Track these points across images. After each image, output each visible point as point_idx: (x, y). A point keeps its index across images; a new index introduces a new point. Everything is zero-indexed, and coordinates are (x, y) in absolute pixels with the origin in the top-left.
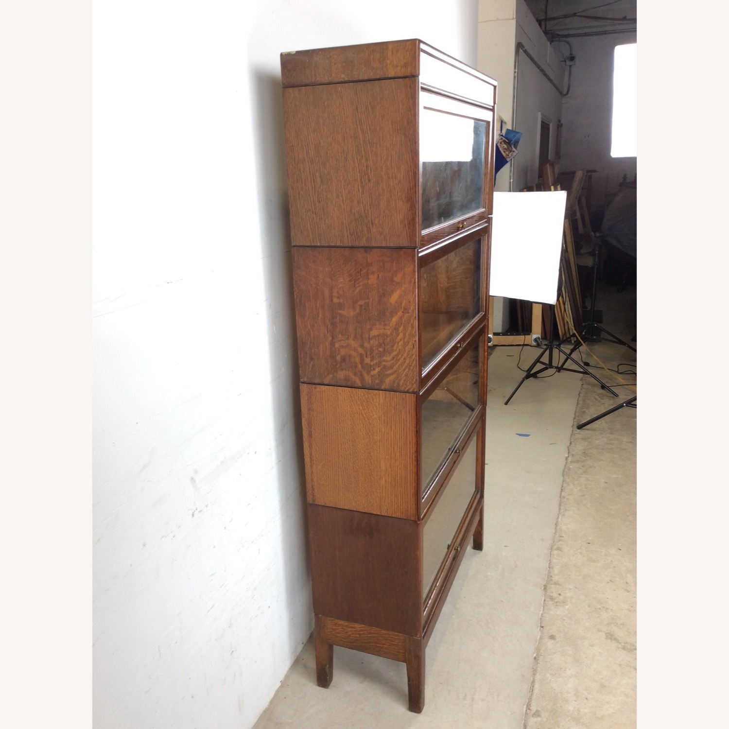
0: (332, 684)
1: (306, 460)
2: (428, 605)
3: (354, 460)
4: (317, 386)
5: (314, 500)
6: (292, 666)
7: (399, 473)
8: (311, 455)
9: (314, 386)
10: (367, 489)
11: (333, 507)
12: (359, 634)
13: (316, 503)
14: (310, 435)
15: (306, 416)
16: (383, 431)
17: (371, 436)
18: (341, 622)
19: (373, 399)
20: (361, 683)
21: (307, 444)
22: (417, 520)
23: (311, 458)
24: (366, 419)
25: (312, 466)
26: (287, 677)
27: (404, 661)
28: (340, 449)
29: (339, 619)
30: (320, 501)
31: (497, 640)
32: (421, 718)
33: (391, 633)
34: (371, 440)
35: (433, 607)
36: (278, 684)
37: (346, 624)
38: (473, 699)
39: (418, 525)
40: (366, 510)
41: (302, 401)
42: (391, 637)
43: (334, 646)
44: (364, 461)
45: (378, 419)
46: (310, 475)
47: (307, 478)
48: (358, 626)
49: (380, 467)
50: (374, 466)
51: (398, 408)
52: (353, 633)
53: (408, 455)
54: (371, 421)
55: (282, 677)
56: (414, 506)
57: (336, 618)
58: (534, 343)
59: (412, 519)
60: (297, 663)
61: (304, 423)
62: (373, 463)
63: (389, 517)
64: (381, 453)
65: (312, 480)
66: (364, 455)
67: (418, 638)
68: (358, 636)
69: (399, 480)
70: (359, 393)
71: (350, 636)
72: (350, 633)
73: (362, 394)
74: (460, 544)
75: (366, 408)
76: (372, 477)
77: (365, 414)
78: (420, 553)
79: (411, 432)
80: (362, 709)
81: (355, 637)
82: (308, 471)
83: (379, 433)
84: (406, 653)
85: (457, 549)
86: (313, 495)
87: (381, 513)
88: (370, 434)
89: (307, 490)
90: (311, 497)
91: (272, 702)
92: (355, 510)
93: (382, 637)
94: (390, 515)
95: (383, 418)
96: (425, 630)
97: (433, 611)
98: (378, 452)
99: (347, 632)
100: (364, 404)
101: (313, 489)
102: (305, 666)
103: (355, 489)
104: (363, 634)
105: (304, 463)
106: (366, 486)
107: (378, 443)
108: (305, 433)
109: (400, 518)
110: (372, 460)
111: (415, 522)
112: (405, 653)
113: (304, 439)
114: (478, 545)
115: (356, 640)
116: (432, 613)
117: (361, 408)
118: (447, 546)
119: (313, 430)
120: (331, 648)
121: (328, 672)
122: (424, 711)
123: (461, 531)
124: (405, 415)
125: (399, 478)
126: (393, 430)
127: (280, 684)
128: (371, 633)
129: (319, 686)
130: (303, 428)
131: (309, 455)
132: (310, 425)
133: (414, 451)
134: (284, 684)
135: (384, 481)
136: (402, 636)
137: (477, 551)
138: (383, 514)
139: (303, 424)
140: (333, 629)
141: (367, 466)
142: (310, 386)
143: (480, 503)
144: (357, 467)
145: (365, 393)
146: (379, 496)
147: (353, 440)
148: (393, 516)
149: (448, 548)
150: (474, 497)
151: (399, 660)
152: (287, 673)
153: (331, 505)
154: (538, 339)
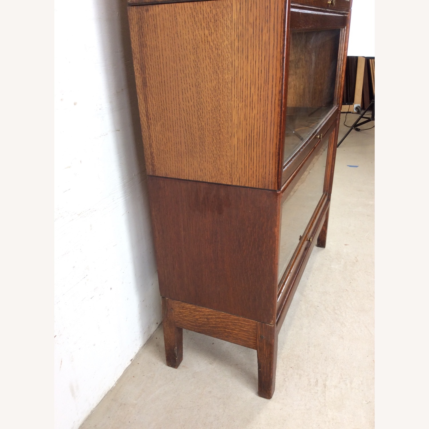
0: (182, 364)
1: (142, 119)
2: (282, 291)
3: (199, 113)
4: (149, 7)
5: (154, 171)
6: (145, 345)
7: (256, 127)
8: (147, 111)
9: (145, 7)
10: (215, 152)
11: (175, 179)
12: (207, 318)
13: (157, 174)
14: (145, 84)
15: (138, 56)
16: (236, 65)
17: (220, 76)
18: (188, 306)
19: (223, 16)
20: (211, 364)
21: (141, 97)
22: (276, 189)
23: (147, 116)
24: (214, 49)
25: (149, 127)
26: (138, 355)
27: (255, 348)
28: (181, 101)
29: (186, 302)
30: (161, 172)
31: (345, 325)
32: (270, 404)
33: (241, 318)
34: (221, 81)
35: (286, 293)
36: (128, 363)
37: (194, 308)
38: (325, 386)
39: (277, 195)
40: (213, 180)
41: (132, 33)
42: (241, 323)
43: (183, 329)
44: (211, 114)
45: (229, 47)
46: (148, 139)
47: (144, 143)
48: (207, 310)
49: (231, 121)
50: (224, 119)
51: (258, 24)
52: (200, 318)
53: (270, 98)
54: (220, 52)
55: (132, 356)
56: (274, 171)
57: (183, 302)
58: (355, 111)
59: (270, 188)
60: (149, 342)
61: (136, 66)
62: (222, 115)
63: (241, 187)
64: (233, 99)
65: (151, 146)
66: (211, 105)
67: (271, 324)
68: (206, 320)
69: (255, 137)
70: (205, 9)
71: (197, 319)
72: (197, 317)
73: (208, 10)
74: (311, 236)
75: (213, 31)
76: (221, 136)
77: (213, 41)
78: (278, 231)
79: (275, 61)
80: (210, 392)
81: (203, 321)
82: (145, 134)
83: (230, 69)
84: (258, 340)
85: (309, 240)
86: (153, 165)
87: (232, 182)
88: (219, 72)
89: (146, 159)
90: (151, 167)
91: (120, 380)
92: (201, 180)
93: (231, 322)
94: (243, 185)
95: (236, 44)
96: (278, 317)
97: (287, 297)
98: (230, 98)
99: (194, 316)
100: (211, 26)
101: (153, 158)
102: (157, 345)
103: (201, 154)
104: (212, 318)
105: (140, 123)
106: (214, 148)
107: (230, 85)
108: (138, 82)
109: (254, 188)
110: (221, 112)
111: (274, 191)
112: (256, 340)
113: (138, 91)
114: (322, 243)
115: (204, 324)
116: (286, 299)
117: (207, 32)
118: (299, 238)
119: (147, 76)
120: (180, 331)
121: (176, 353)
122: (274, 397)
123: (312, 224)
124: (268, 35)
125: (255, 133)
126: (249, 62)
127: (130, 363)
128: (219, 318)
129: (168, 365)
130: (136, 74)
131: (144, 112)
132: (143, 69)
133: (277, 92)
134: (134, 362)
135: (236, 139)
136: (253, 323)
137: (320, 248)
138: (234, 184)
139: (135, 68)
140: (180, 312)
141: (215, 121)
142: (140, 8)
143: (328, 205)
144: (203, 124)
145: (212, 7)
146: (230, 160)
147: (197, 84)
148: (247, 185)
149: (300, 239)
150: (323, 198)
151: (249, 346)
152: (139, 352)
153: (174, 176)
154: (359, 107)
